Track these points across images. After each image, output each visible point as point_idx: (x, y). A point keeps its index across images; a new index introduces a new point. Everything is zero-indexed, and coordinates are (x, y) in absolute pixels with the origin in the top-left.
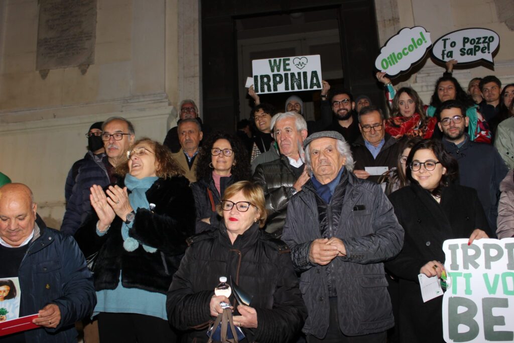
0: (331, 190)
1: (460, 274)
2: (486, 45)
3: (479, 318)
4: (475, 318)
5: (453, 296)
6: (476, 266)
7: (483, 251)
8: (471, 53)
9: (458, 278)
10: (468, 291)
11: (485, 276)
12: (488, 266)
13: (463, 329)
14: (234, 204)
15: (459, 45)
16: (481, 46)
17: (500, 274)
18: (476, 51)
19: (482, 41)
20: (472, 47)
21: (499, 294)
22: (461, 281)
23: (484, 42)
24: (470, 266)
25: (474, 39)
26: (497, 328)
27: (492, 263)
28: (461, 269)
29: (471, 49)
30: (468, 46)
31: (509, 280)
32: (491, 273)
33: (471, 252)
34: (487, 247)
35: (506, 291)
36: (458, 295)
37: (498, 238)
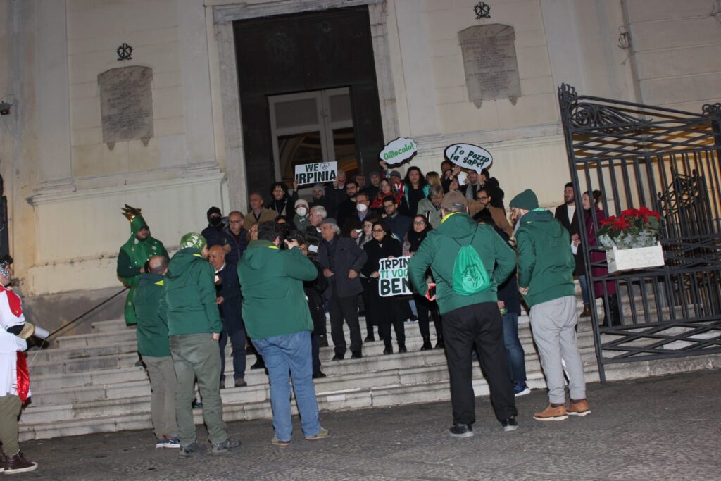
2: (482, 162)
3: (390, 286)
6: (390, 268)
8: (470, 164)
10: (387, 277)
12: (393, 267)
15: (465, 155)
16: (479, 161)
17: (397, 270)
18: (474, 163)
19: (481, 158)
20: (473, 159)
21: (397, 277)
22: (385, 273)
23: (482, 160)
24: (388, 268)
25: (476, 155)
26: (396, 289)
28: (385, 270)
29: (471, 161)
30: (471, 158)
31: (400, 272)
32: (394, 270)
33: (388, 263)
34: (393, 261)
35: (399, 276)
36: (384, 279)
37: (397, 257)
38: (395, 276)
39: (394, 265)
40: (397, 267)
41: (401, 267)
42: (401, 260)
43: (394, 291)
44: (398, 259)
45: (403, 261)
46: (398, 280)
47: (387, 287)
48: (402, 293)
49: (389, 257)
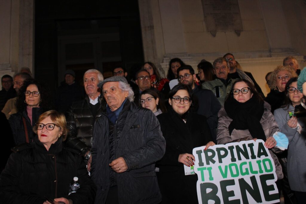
0: (116, 115)
1: (205, 169)
3: (219, 194)
4: (217, 195)
5: (203, 182)
6: (214, 162)
7: (216, 153)
9: (204, 171)
10: (211, 178)
11: (220, 168)
12: (220, 161)
13: (211, 202)
14: (44, 125)
17: (228, 165)
21: (229, 177)
22: (206, 172)
24: (210, 162)
26: (230, 199)
27: (223, 159)
28: (205, 165)
31: (233, 168)
32: (223, 165)
33: (210, 154)
34: (219, 150)
35: (233, 175)
36: (205, 182)
37: (224, 144)
38: (225, 175)
39: (220, 157)
40: (227, 160)
41: (233, 159)
42: (231, 148)
44: (226, 146)
45: (235, 150)
46: (232, 182)
49: (208, 144)
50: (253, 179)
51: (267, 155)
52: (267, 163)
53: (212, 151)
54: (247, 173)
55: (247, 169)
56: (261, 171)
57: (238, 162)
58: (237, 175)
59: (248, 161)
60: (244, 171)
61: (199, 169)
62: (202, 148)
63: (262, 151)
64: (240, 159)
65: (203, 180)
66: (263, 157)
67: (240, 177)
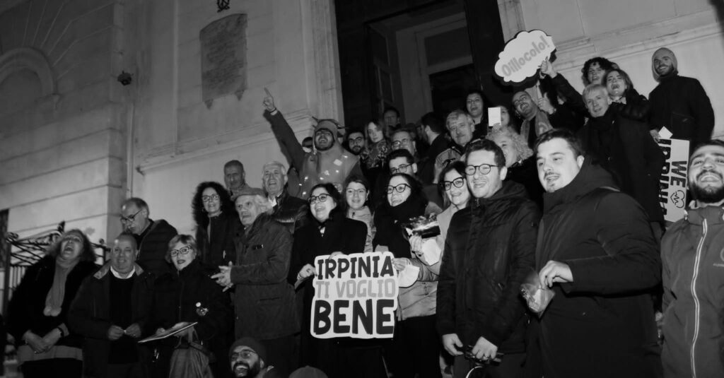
1: (323, 283)
3: (331, 316)
4: (329, 316)
5: (318, 299)
6: (333, 276)
7: (337, 264)
10: (327, 296)
11: (338, 283)
12: (340, 276)
13: (322, 324)
17: (346, 281)
21: (344, 298)
22: (323, 287)
24: (329, 276)
26: (341, 323)
27: (342, 274)
28: (324, 279)
31: (351, 285)
32: (341, 281)
33: (331, 265)
34: (341, 261)
35: (349, 295)
36: (321, 299)
37: (348, 254)
38: (340, 294)
40: (346, 276)
41: (353, 276)
42: (354, 260)
43: (338, 329)
44: (349, 257)
45: (357, 264)
46: (345, 304)
47: (324, 317)
48: (351, 334)
49: (334, 254)
50: (369, 303)
51: (392, 274)
52: (390, 285)
53: (333, 262)
54: (364, 295)
55: (365, 290)
56: (380, 294)
57: (357, 279)
58: (352, 296)
59: (368, 279)
60: (361, 292)
61: (317, 283)
62: (325, 257)
63: (387, 268)
64: (360, 275)
65: (319, 296)
66: (387, 276)
67: (356, 298)
